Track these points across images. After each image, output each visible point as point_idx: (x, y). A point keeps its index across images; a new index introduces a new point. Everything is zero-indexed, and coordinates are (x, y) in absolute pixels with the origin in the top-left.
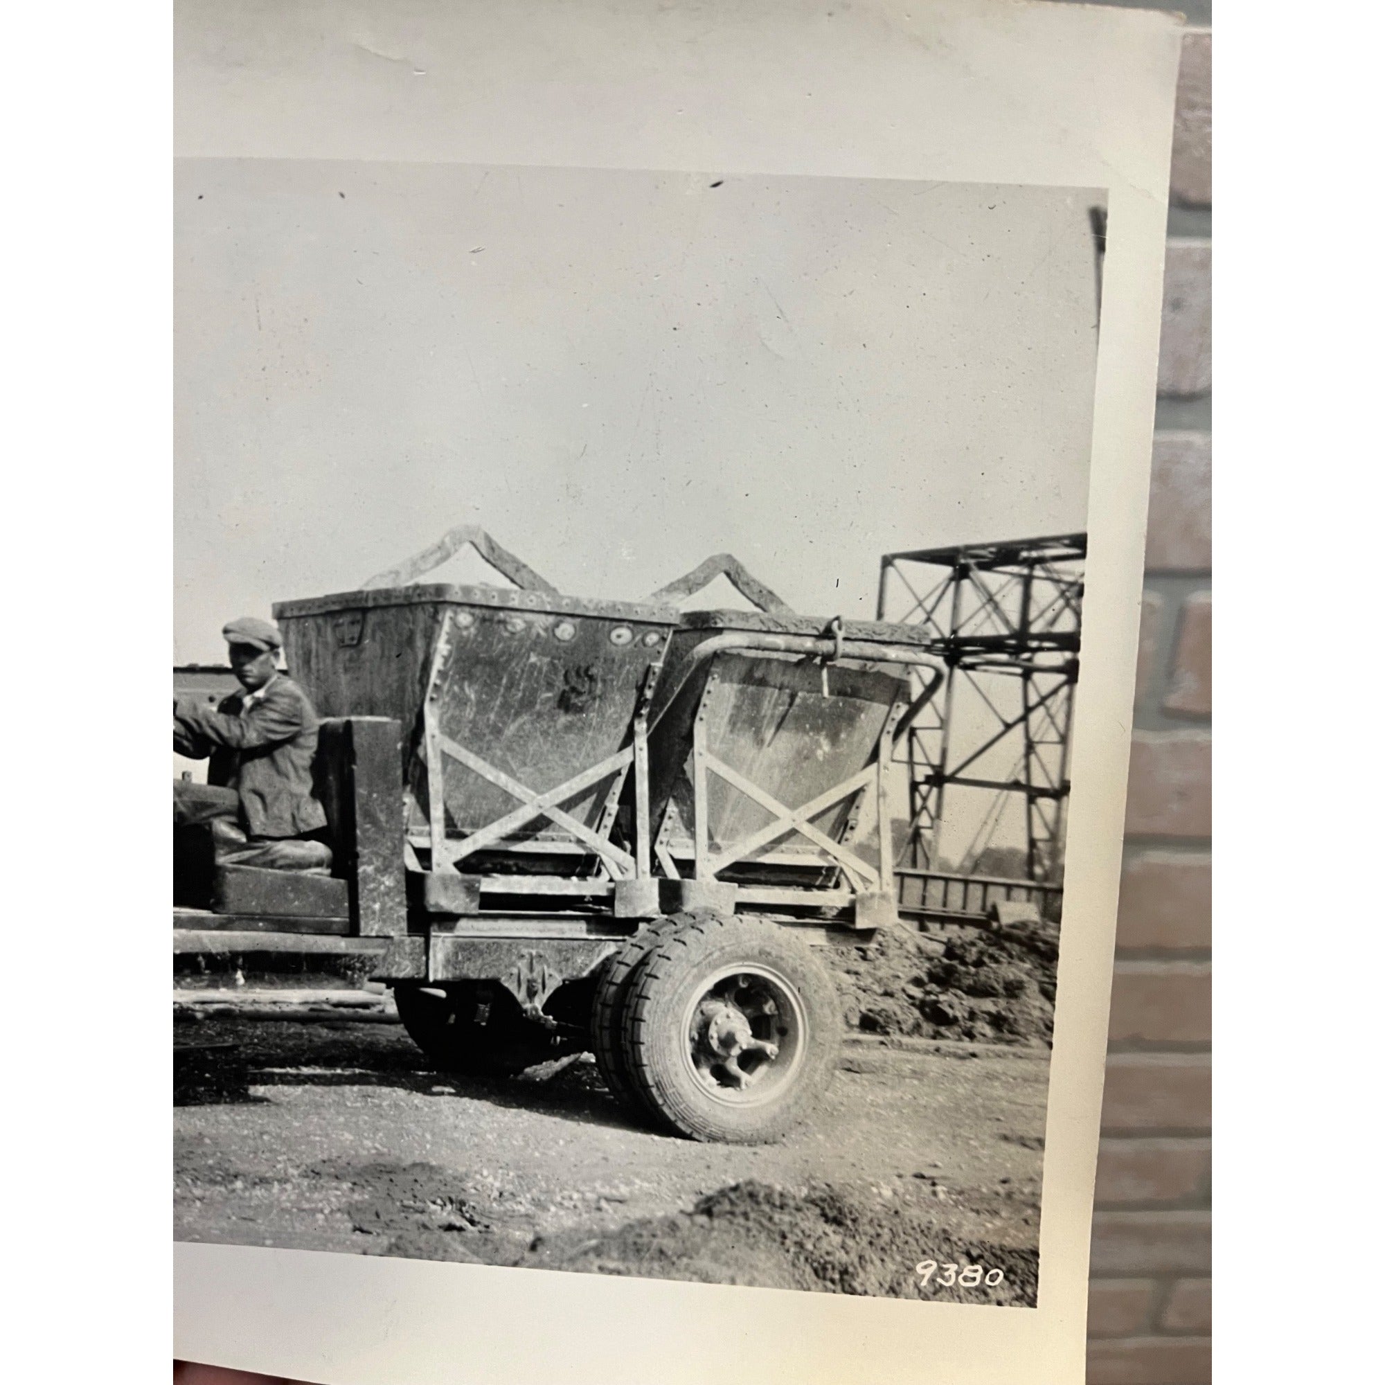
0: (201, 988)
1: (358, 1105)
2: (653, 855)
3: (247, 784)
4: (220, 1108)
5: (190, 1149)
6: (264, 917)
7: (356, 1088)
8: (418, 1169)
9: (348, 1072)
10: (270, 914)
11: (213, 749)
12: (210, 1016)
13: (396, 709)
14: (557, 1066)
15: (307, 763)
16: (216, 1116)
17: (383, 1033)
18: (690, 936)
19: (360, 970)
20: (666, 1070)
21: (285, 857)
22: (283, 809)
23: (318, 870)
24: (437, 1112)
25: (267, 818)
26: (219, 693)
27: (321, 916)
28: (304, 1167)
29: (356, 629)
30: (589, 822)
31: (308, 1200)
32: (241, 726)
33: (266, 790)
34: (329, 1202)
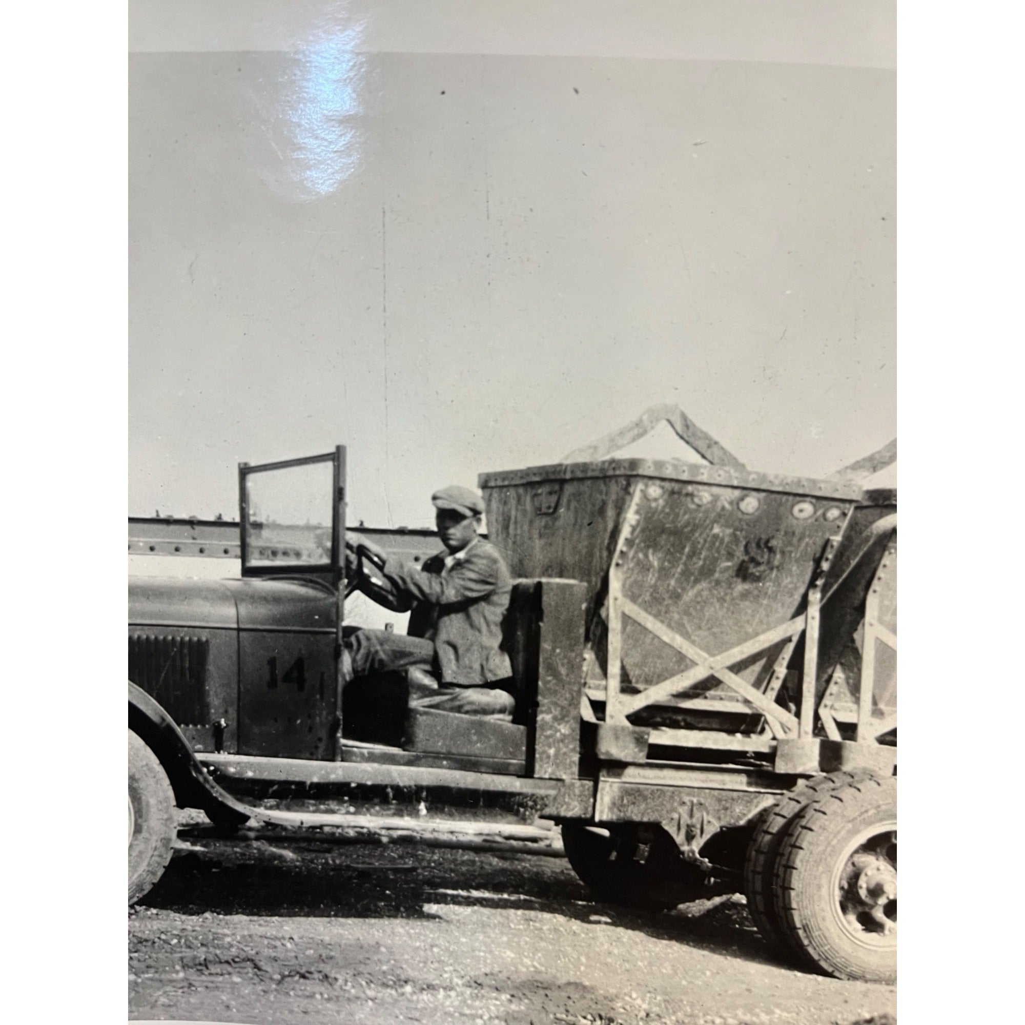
0: (388, 815)
1: (521, 927)
2: (817, 717)
3: (443, 636)
4: (397, 922)
5: (367, 956)
6: (449, 756)
7: (520, 912)
8: (572, 987)
9: (514, 898)
10: (453, 754)
11: (415, 604)
12: (393, 841)
13: (584, 573)
14: (709, 904)
15: (499, 619)
16: (392, 928)
17: (549, 865)
18: (847, 794)
19: (532, 808)
20: (814, 915)
21: (471, 703)
22: (474, 660)
23: (501, 716)
24: (593, 938)
25: (458, 667)
26: (424, 554)
27: (500, 757)
28: (468, 978)
29: (554, 499)
30: (757, 684)
31: (469, 1007)
32: (441, 584)
33: (459, 642)
34: (488, 1009)
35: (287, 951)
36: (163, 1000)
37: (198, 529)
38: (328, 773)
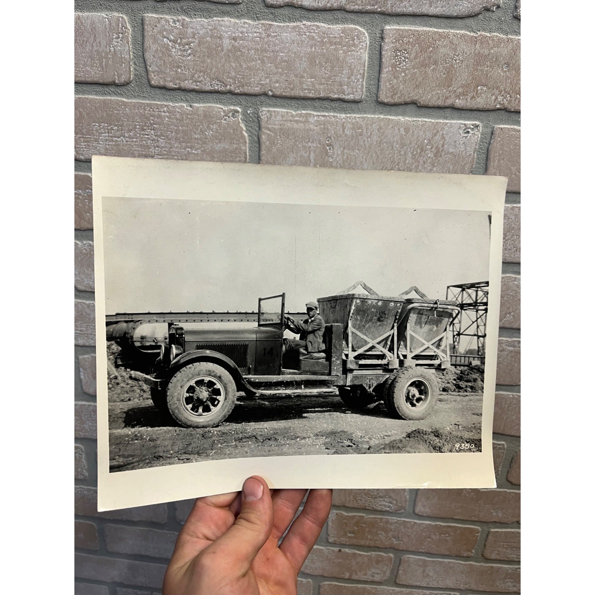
0: (294, 389)
1: (328, 417)
2: (398, 354)
3: (308, 340)
4: (295, 420)
5: (287, 431)
6: (309, 371)
7: (328, 413)
8: (342, 432)
9: (326, 409)
10: (311, 371)
11: (301, 332)
12: (295, 397)
13: (342, 322)
14: (375, 404)
15: (322, 334)
16: (294, 422)
17: (335, 399)
18: (405, 372)
19: (331, 384)
20: (400, 404)
21: (315, 357)
22: (316, 345)
23: (323, 360)
24: (347, 418)
25: (312, 348)
27: (323, 371)
28: (314, 434)
29: (335, 304)
30: (383, 347)
31: (315, 442)
32: (308, 326)
33: (312, 341)
34: (320, 442)
35: (265, 432)
36: (228, 452)
37: (247, 315)
38: (278, 379)
